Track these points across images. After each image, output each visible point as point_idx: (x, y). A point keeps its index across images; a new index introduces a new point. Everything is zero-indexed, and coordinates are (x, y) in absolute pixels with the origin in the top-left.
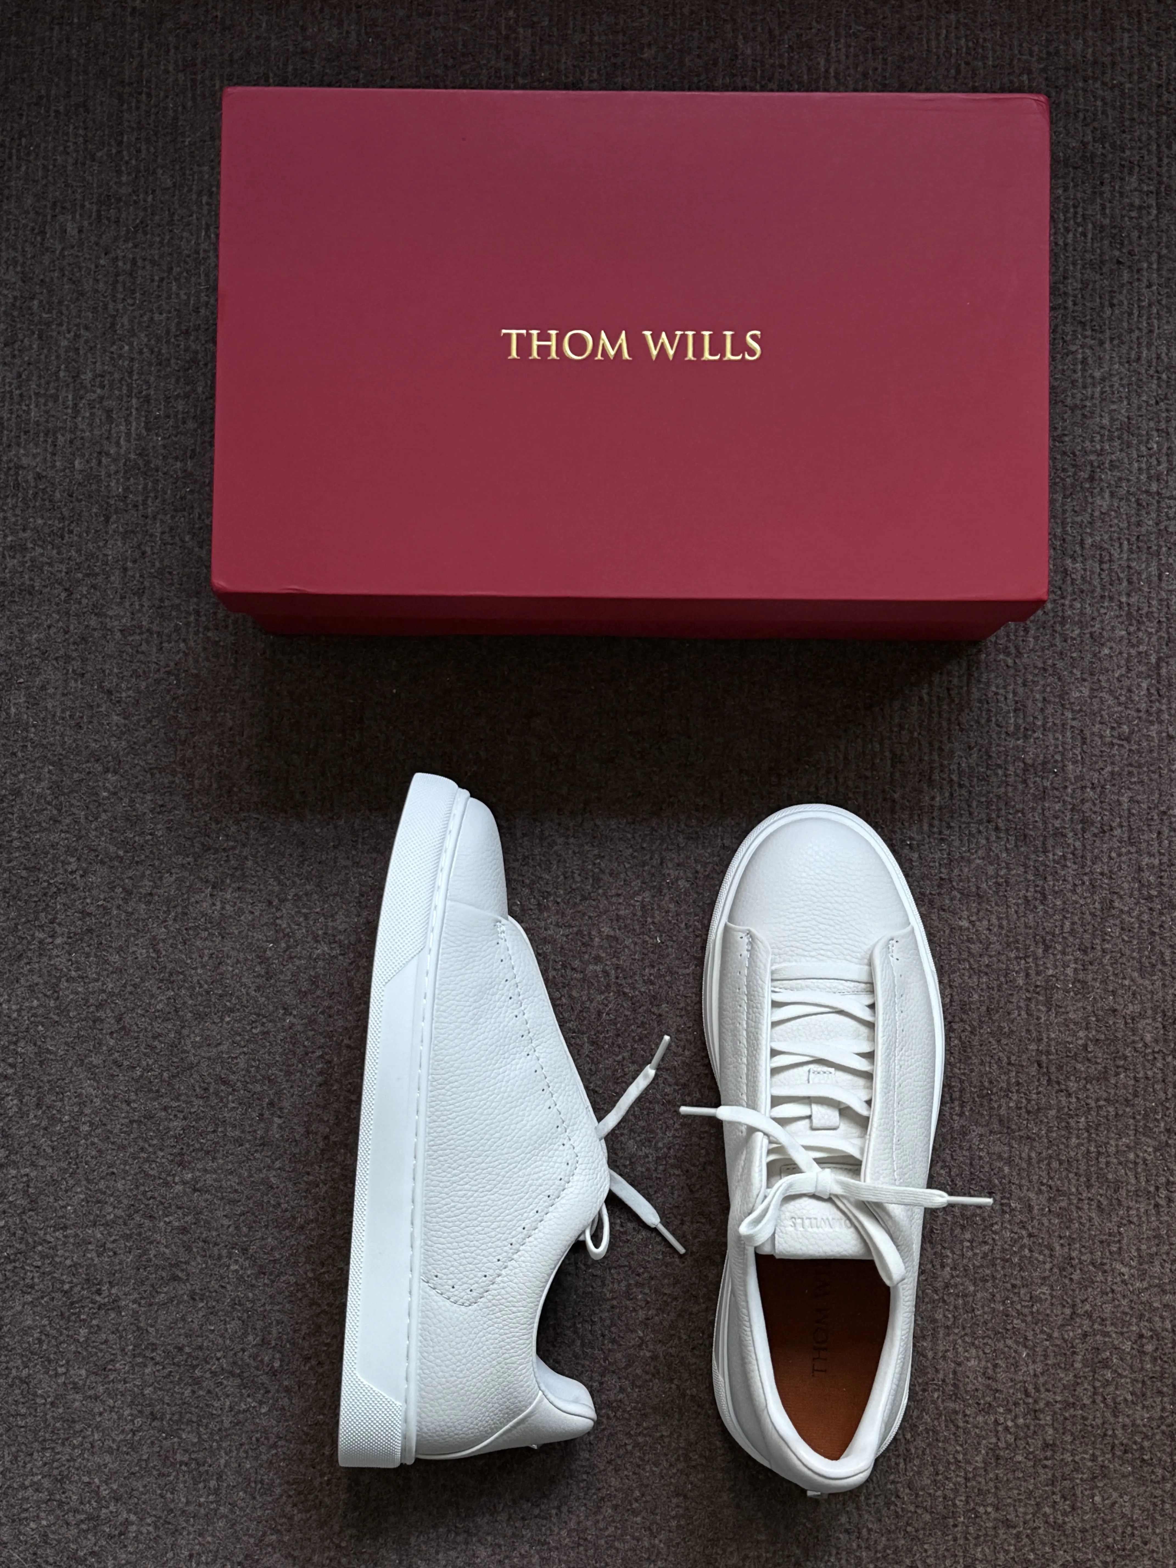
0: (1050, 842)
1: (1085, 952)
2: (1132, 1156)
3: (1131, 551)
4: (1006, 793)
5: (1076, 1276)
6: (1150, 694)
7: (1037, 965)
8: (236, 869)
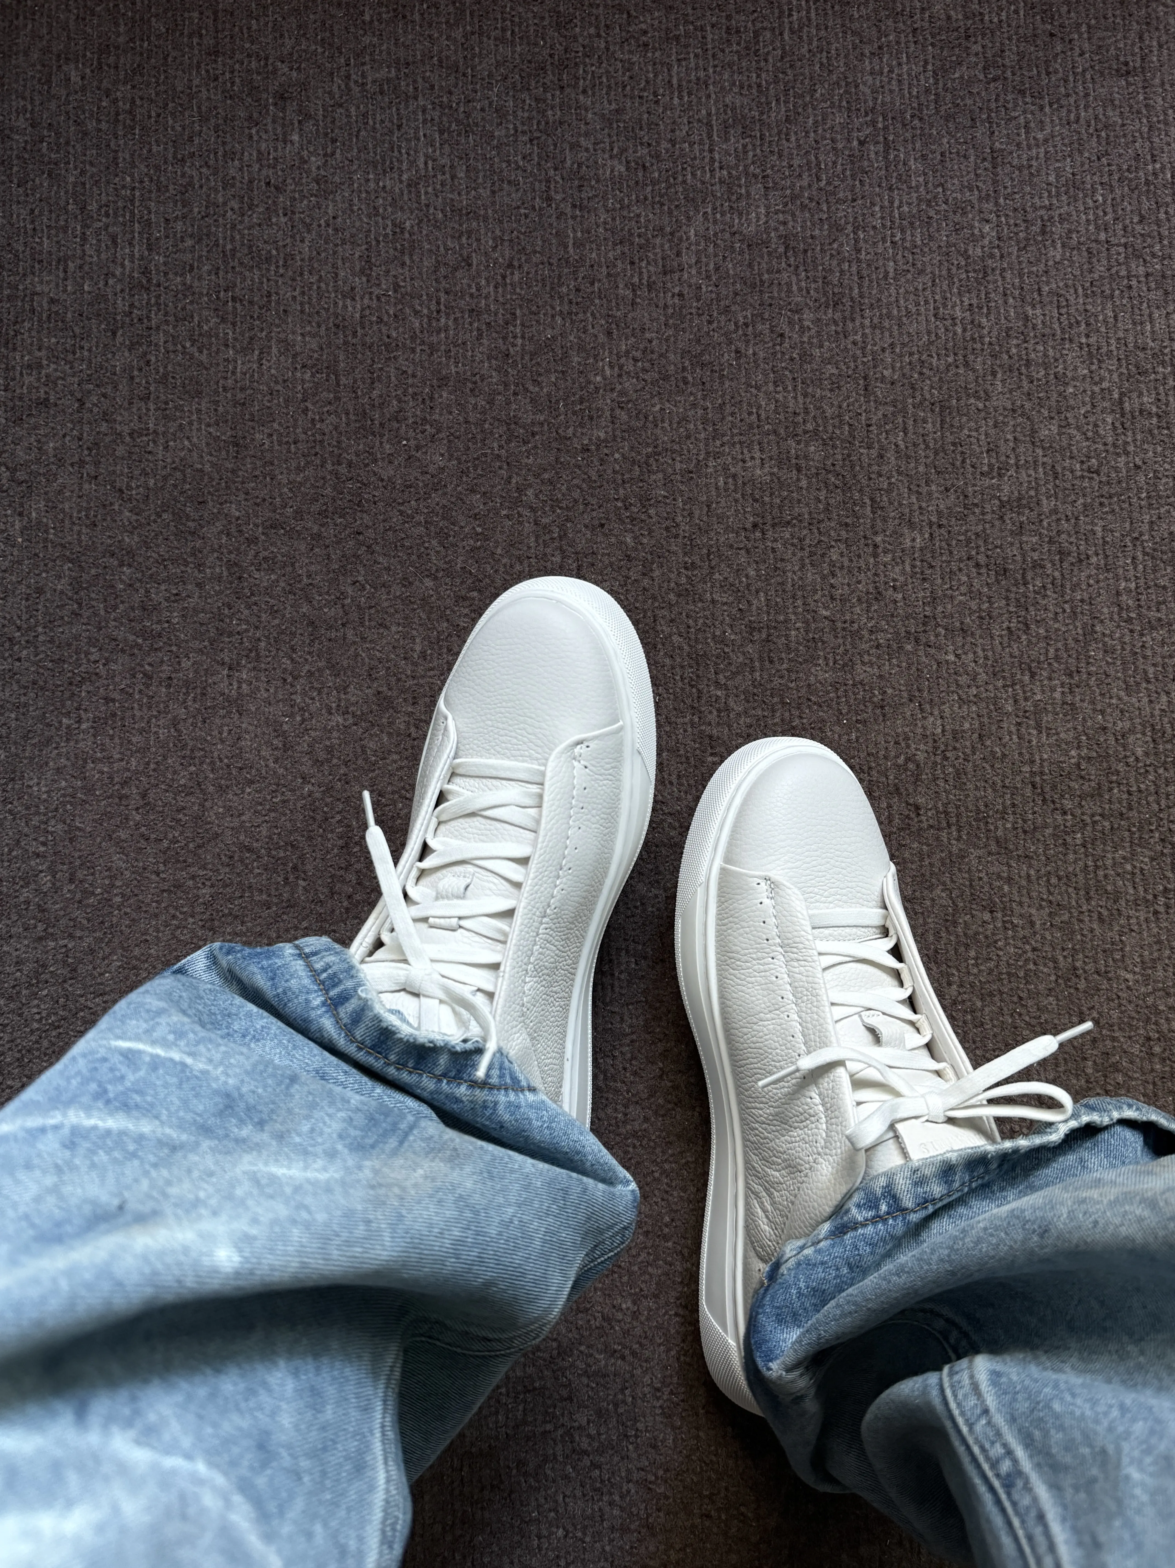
0: (1029, 575)
1: (1071, 675)
2: (1129, 867)
3: (1086, 296)
4: (984, 530)
5: (1082, 985)
6: (1115, 428)
7: (1024, 692)
8: (251, 651)
